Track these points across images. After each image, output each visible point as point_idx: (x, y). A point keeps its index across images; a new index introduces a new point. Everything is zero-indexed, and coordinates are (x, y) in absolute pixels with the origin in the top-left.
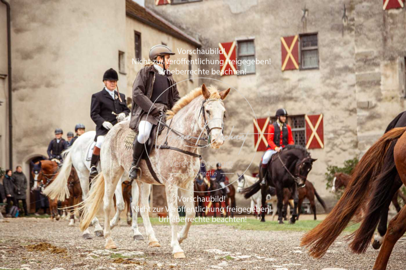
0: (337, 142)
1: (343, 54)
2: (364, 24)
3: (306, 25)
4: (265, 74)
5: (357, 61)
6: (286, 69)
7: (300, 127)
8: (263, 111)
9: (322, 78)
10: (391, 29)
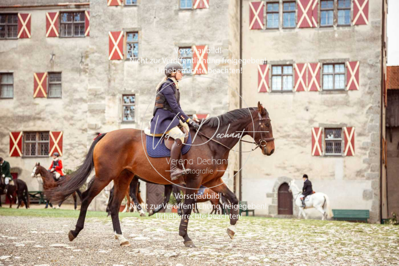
0: (72, 152)
1: (79, 89)
2: (96, 69)
3: (53, 66)
4: (21, 99)
5: (90, 95)
6: (37, 97)
7: (45, 140)
8: (17, 127)
9: (63, 105)
10: (114, 74)
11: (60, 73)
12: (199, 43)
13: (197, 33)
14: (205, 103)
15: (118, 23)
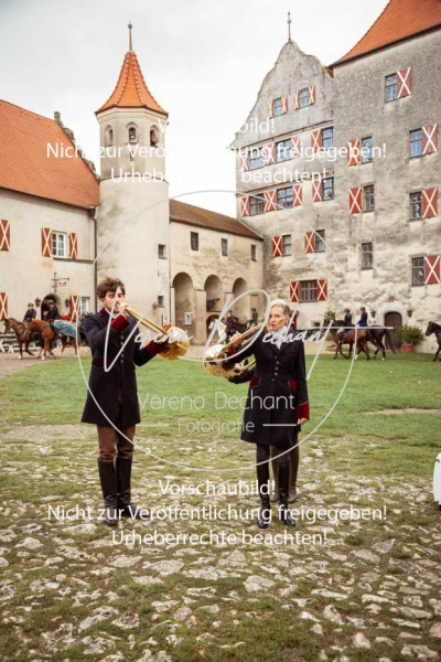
0: (334, 296)
2: (340, 223)
3: (319, 225)
4: (297, 256)
6: (308, 252)
7: (315, 287)
8: (295, 278)
9: (327, 257)
10: (354, 226)
11: (323, 231)
12: (429, 187)
13: (427, 178)
14: (435, 245)
15: (357, 179)
